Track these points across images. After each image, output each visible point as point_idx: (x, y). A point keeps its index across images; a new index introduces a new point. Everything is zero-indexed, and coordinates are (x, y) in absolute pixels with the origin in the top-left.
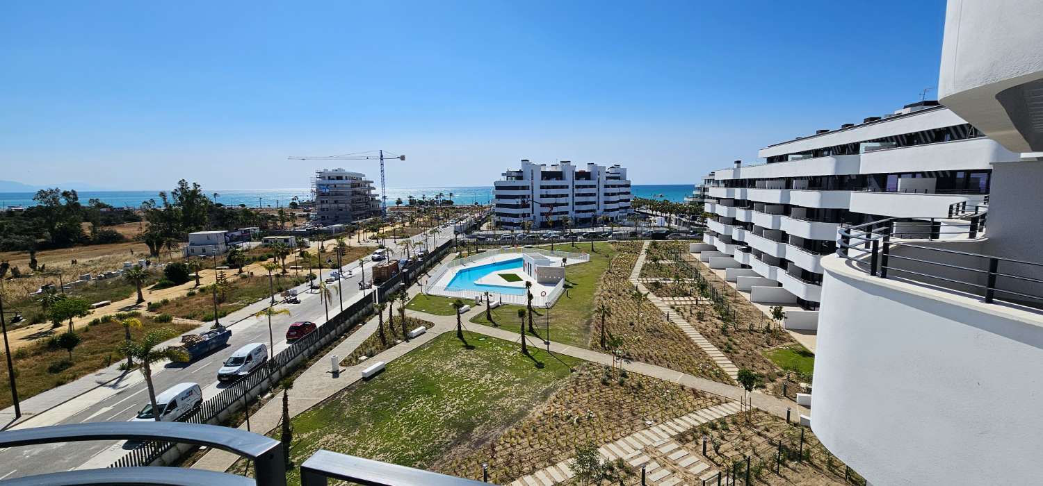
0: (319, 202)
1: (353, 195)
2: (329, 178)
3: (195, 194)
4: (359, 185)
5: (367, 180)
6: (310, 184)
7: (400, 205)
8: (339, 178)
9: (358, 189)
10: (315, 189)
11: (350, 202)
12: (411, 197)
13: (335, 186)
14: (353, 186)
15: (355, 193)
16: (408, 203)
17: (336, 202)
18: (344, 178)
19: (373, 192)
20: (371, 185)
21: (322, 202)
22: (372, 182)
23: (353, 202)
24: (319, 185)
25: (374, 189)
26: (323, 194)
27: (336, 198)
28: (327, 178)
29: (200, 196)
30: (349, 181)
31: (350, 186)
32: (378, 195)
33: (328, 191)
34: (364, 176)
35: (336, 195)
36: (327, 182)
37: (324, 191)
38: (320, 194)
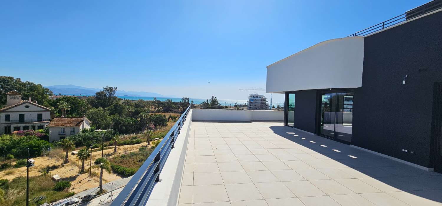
2: (254, 97)
3: (215, 101)
5: (266, 98)
6: (247, 99)
7: (274, 108)
9: (263, 101)
10: (249, 101)
12: (278, 105)
13: (255, 100)
14: (262, 100)
15: (262, 103)
16: (277, 108)
17: (255, 105)
18: (258, 97)
19: (267, 103)
20: (267, 100)
21: (251, 105)
22: (267, 99)
23: (261, 106)
24: (250, 99)
25: (267, 101)
26: (251, 102)
29: (217, 101)
30: (260, 98)
31: (260, 100)
33: (253, 101)
34: (264, 96)
35: (255, 103)
36: (253, 98)
37: (251, 101)
38: (250, 102)
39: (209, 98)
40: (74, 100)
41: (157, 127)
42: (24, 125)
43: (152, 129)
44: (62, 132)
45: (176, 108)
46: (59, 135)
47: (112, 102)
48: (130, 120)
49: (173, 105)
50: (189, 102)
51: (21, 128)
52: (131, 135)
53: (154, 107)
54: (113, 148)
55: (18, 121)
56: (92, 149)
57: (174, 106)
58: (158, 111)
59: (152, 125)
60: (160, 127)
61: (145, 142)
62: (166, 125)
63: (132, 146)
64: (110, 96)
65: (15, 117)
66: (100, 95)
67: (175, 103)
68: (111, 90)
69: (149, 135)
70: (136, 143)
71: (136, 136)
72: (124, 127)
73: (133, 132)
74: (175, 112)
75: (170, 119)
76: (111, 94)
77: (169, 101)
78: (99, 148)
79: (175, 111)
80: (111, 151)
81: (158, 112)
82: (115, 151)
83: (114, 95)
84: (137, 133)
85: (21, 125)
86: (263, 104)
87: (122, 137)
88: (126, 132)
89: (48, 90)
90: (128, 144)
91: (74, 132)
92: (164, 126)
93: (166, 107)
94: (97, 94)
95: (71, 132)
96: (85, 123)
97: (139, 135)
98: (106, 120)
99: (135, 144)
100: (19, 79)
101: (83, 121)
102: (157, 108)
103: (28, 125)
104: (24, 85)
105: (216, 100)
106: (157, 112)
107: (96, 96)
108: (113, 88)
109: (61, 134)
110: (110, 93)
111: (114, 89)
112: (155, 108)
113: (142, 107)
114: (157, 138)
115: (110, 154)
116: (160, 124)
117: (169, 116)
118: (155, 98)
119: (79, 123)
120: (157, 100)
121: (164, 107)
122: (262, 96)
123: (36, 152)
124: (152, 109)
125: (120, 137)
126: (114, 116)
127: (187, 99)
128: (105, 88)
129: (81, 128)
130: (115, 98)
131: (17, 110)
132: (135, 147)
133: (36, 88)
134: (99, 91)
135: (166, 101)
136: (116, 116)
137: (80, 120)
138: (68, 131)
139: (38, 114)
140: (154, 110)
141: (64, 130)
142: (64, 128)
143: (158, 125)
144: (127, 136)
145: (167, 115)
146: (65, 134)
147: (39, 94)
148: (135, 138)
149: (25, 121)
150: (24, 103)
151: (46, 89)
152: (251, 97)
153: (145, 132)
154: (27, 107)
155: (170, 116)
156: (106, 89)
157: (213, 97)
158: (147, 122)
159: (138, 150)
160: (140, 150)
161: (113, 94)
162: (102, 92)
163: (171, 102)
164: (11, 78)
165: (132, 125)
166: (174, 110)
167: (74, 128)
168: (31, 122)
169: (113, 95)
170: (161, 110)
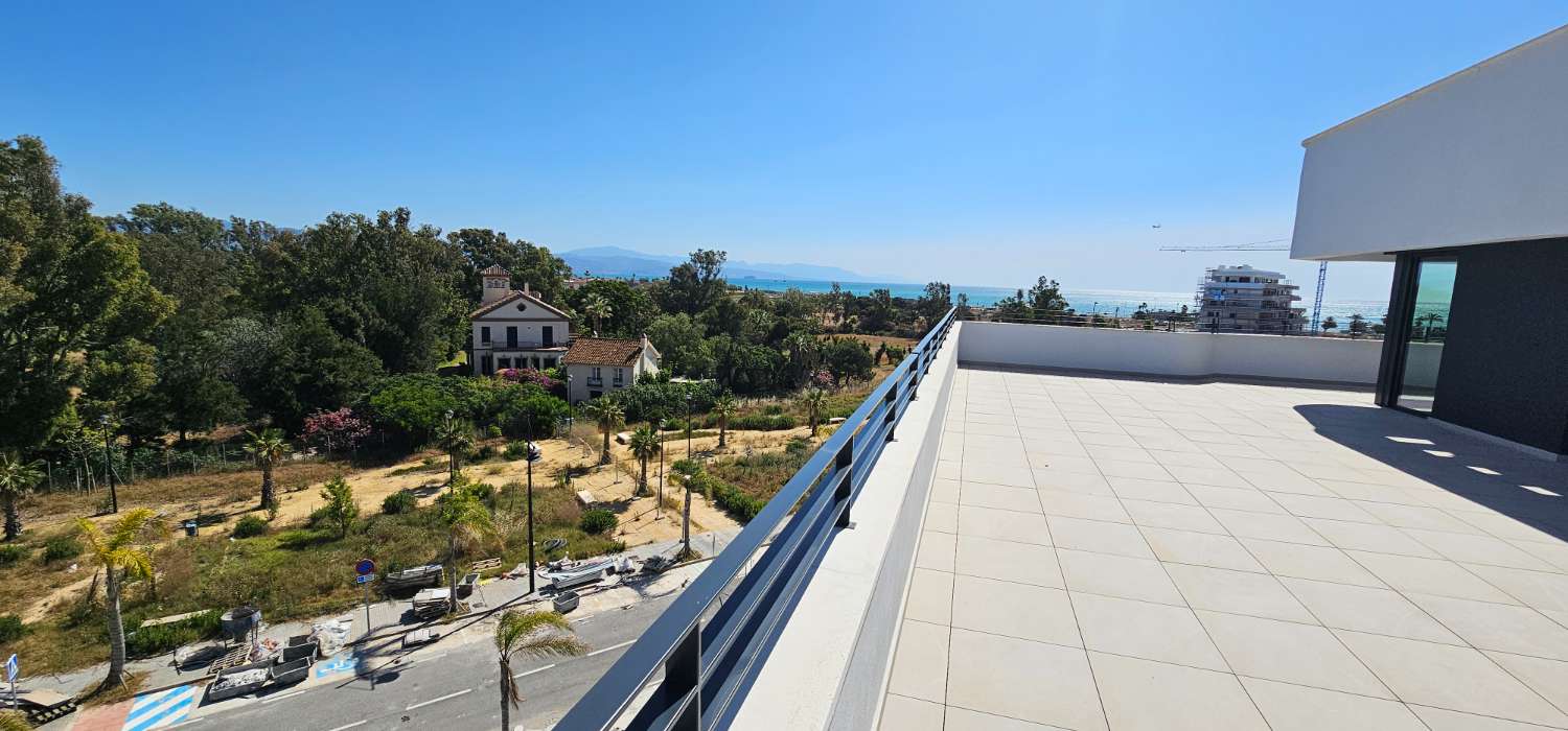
0: (1206, 313)
1: (1264, 307)
2: (1227, 280)
3: (1053, 293)
4: (1274, 292)
5: (1292, 284)
6: (1196, 288)
7: (1329, 329)
8: (1245, 280)
9: (1274, 298)
10: (1201, 295)
11: (1257, 317)
12: (1356, 317)
13: (1236, 292)
14: (1267, 292)
15: (1268, 304)
16: (1347, 328)
17: (1232, 316)
18: (1253, 280)
19: (1294, 304)
20: (1294, 293)
21: (1210, 314)
22: (1297, 288)
23: (1263, 316)
24: (1209, 289)
25: (1298, 299)
26: (1214, 303)
27: (1234, 310)
28: (1223, 279)
29: (1058, 297)
30: (1261, 285)
31: (1262, 292)
32: (1305, 310)
33: (1222, 298)
34: (1283, 277)
35: (1234, 304)
36: (1225, 285)
37: (1216, 298)
38: (1209, 303)
39: (1028, 284)
40: (618, 290)
41: (842, 382)
42: (517, 354)
43: (825, 386)
44: (594, 379)
45: (906, 320)
46: (589, 385)
47: (713, 296)
48: (761, 355)
49: (894, 310)
50: (949, 298)
51: (513, 363)
52: (765, 402)
53: (831, 315)
54: (715, 434)
55: (506, 345)
56: (665, 433)
57: (899, 314)
58: (846, 329)
59: (825, 375)
60: (851, 380)
61: (803, 425)
62: (869, 378)
63: (767, 434)
64: (706, 280)
65: (499, 332)
66: (682, 274)
67: (899, 302)
68: (708, 259)
69: (815, 405)
70: (778, 429)
71: (778, 404)
72: (745, 376)
73: (769, 392)
74: (901, 334)
75: (884, 355)
76: (709, 273)
77: (883, 294)
78: (681, 431)
79: (899, 330)
80: (711, 442)
81: (844, 332)
82: (722, 444)
83: (718, 277)
84: (781, 397)
85: (512, 355)
86: (1273, 311)
87: (740, 405)
88: (750, 391)
89: (562, 261)
90: (755, 428)
91: (621, 380)
92: (864, 378)
93: (870, 314)
94: (674, 271)
95: (615, 379)
96: (646, 359)
97: (788, 402)
98: (697, 352)
99: (774, 429)
100: (503, 234)
101: (640, 350)
102: (842, 320)
103: (525, 354)
104: (513, 249)
105: (1056, 291)
106: (840, 332)
107: (672, 279)
108: (714, 255)
109: (593, 383)
110: (706, 268)
111: (717, 258)
112: (836, 319)
113: (797, 314)
114: (839, 416)
115: (708, 451)
116: (850, 372)
117: (879, 348)
118: (836, 286)
119: (632, 357)
120: (842, 291)
121: (864, 313)
122: (1270, 274)
123: (544, 427)
124: (826, 322)
125: (734, 403)
126: (717, 338)
127: (943, 287)
128: (693, 253)
129: (637, 370)
130: (720, 285)
131: (503, 316)
132: (775, 439)
133: (538, 259)
134: (678, 264)
135: (871, 294)
136: (724, 339)
137: (634, 346)
138: (608, 375)
139: (544, 328)
140: (832, 323)
141: (599, 374)
142: (599, 369)
143: (845, 375)
144: (753, 403)
145: (874, 343)
146: (601, 386)
147: (544, 273)
148: (777, 410)
149: (519, 345)
150: (515, 298)
151: (558, 260)
152: (1213, 278)
153: (805, 393)
154: (522, 308)
155: (883, 346)
156: (697, 258)
157: (1042, 281)
158: (810, 363)
159: (783, 448)
160: (789, 449)
161: (715, 272)
162: (686, 267)
163: (888, 299)
164: (488, 233)
165: (767, 370)
166: (897, 327)
167: (621, 370)
168: (530, 349)
169: (715, 275)
170: (854, 325)
